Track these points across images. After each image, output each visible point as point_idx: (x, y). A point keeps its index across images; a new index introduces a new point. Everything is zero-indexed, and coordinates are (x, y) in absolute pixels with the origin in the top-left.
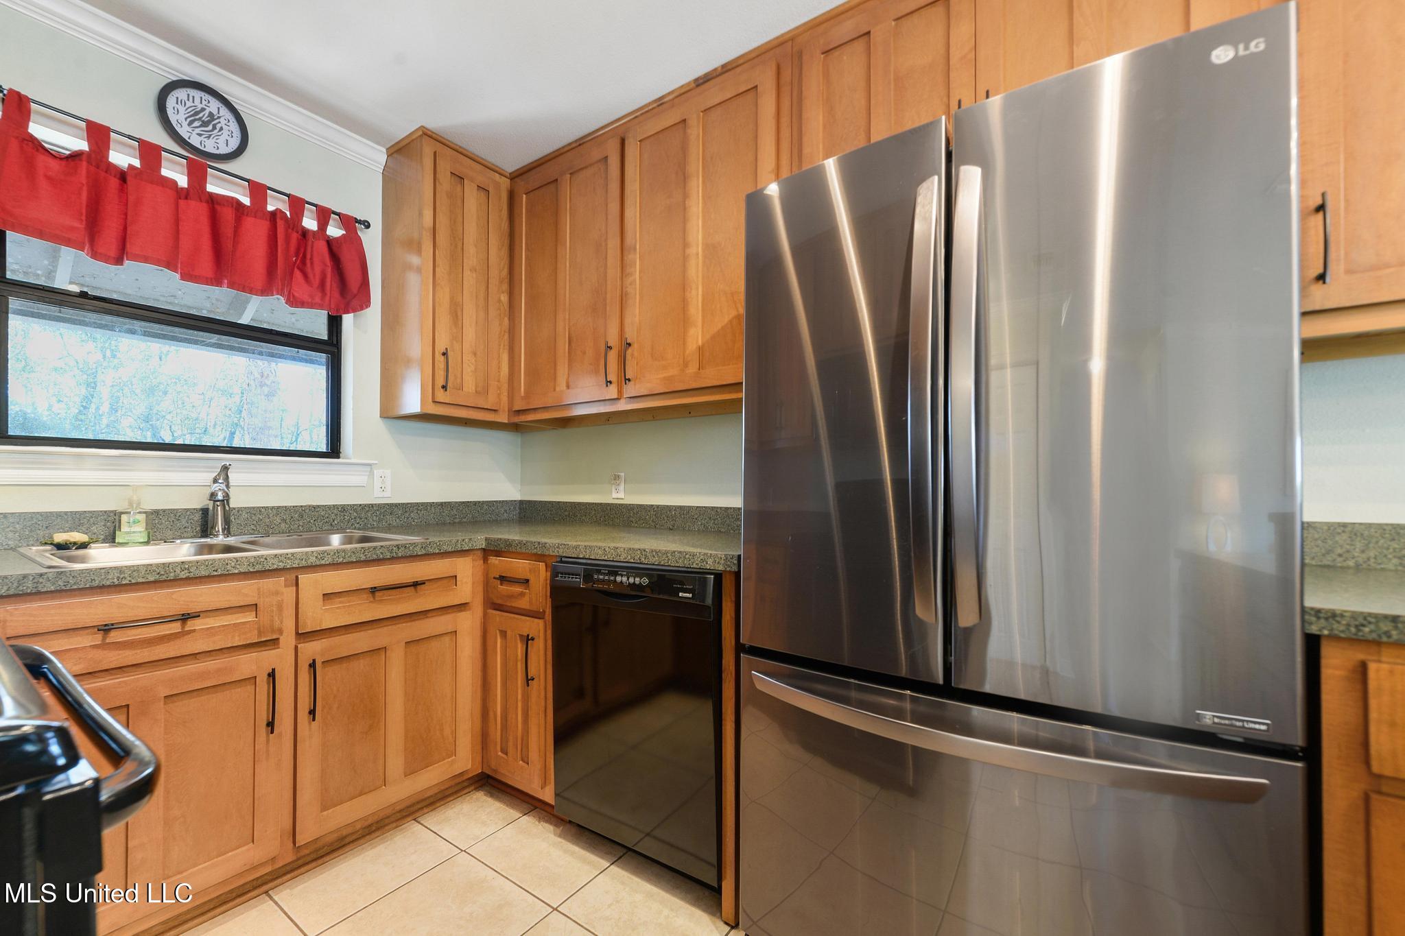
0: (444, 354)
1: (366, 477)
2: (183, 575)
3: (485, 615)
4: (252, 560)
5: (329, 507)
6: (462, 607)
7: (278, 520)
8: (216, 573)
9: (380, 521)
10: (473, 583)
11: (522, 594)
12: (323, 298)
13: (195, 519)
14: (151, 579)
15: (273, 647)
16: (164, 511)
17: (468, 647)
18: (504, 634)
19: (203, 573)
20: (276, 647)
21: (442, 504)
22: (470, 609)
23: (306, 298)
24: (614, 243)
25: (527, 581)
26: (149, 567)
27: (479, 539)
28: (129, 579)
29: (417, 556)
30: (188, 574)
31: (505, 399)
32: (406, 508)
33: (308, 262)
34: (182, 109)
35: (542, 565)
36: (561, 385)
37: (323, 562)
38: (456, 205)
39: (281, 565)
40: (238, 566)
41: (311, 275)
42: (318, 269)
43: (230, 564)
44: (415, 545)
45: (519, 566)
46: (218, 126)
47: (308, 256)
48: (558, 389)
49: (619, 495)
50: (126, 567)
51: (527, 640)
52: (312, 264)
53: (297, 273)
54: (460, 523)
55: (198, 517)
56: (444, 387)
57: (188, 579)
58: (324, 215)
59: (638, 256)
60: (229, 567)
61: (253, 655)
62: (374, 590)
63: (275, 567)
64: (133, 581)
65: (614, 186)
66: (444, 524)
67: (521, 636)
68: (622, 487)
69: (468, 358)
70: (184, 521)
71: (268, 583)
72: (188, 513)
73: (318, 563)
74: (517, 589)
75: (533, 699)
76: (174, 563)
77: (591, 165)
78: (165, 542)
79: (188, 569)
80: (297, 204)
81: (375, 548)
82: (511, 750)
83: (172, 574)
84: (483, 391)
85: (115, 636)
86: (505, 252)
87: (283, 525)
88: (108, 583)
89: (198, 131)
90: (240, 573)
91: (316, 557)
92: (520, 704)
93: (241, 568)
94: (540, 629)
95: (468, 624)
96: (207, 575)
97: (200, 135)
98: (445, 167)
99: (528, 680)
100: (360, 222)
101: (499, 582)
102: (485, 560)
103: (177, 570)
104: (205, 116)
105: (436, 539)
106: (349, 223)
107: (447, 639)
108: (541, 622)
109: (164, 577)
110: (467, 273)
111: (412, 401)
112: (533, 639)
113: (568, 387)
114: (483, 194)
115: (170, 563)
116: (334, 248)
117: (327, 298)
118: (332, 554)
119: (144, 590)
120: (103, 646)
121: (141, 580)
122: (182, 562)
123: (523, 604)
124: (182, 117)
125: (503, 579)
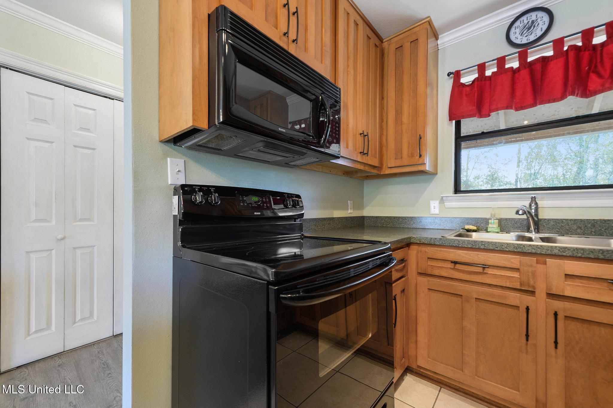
2: (482, 247)
4: (516, 246)
8: (497, 249)
13: (524, 223)
14: (470, 246)
15: (531, 295)
16: (509, 219)
19: (491, 248)
20: (533, 295)
26: (469, 241)
28: (461, 245)
30: (484, 247)
34: (517, 31)
37: (564, 254)
39: (534, 251)
40: (508, 247)
43: (504, 245)
46: (536, 24)
50: (461, 240)
52: (602, 64)
57: (484, 249)
60: (503, 247)
61: (518, 295)
63: (530, 251)
64: (463, 246)
71: (526, 259)
72: (521, 220)
73: (560, 254)
76: (478, 241)
78: (506, 233)
79: (484, 245)
83: (477, 246)
85: (458, 266)
88: (455, 245)
90: (509, 251)
91: (559, 250)
93: (510, 249)
96: (493, 249)
97: (526, 36)
103: (479, 244)
104: (529, 25)
109: (474, 247)
115: (477, 241)
118: (572, 250)
119: (467, 250)
120: (454, 269)
121: (466, 246)
122: (482, 241)
124: (517, 34)
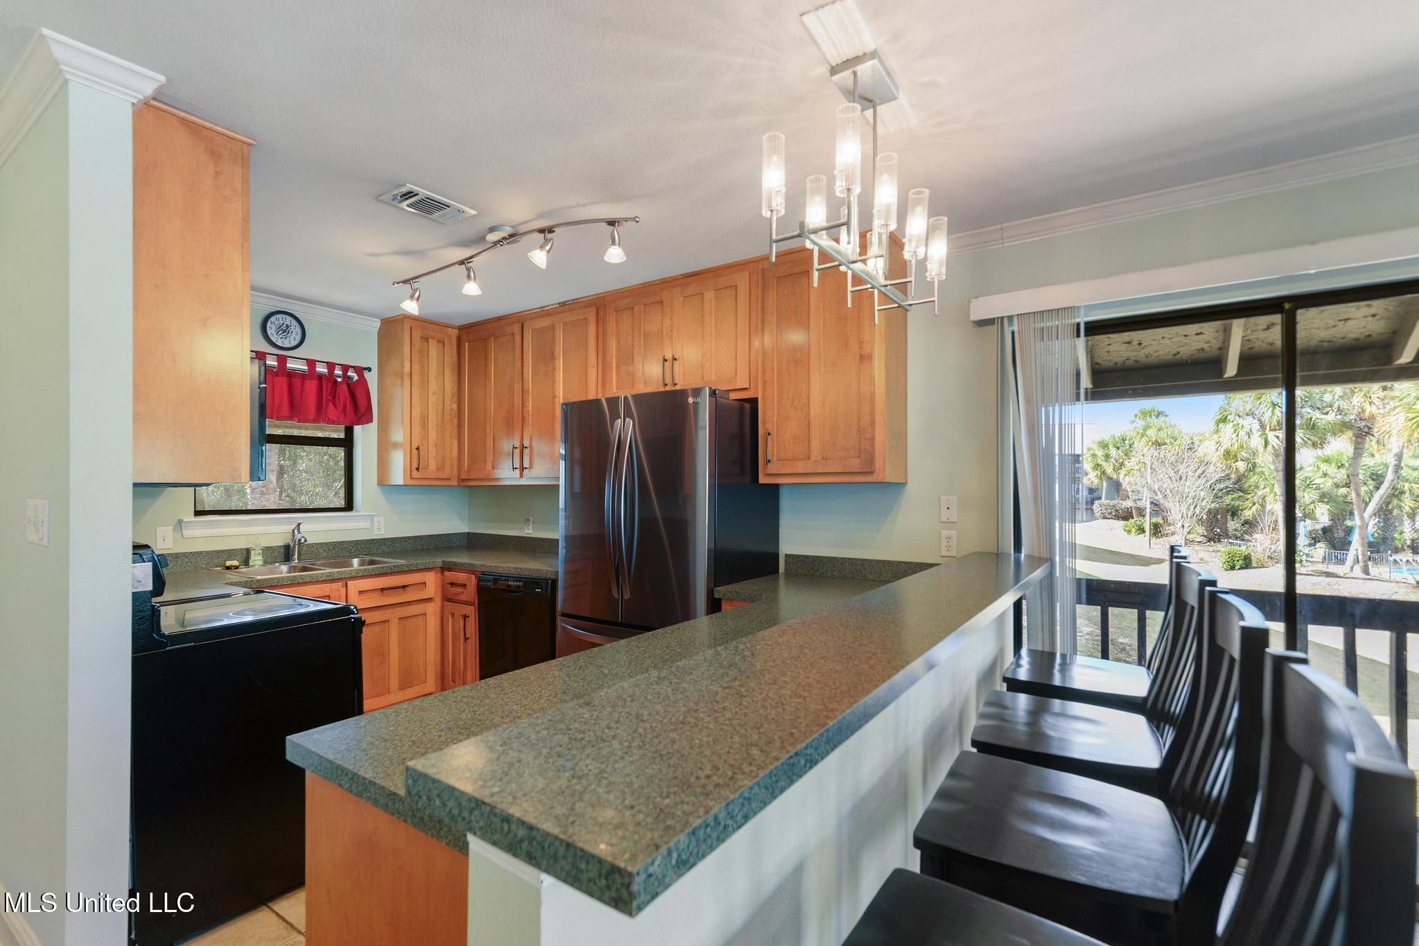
0: (417, 449)
1: (369, 523)
2: (301, 581)
3: (442, 605)
5: (349, 542)
6: (429, 600)
7: (322, 551)
8: (313, 580)
9: (377, 550)
10: (436, 587)
11: (463, 593)
12: (344, 418)
16: (268, 547)
17: (433, 623)
18: (453, 615)
19: (309, 580)
21: (415, 537)
22: (433, 601)
23: (335, 418)
24: (517, 386)
25: (465, 585)
27: (439, 561)
29: (405, 571)
31: (455, 470)
32: (393, 541)
33: (337, 398)
34: (273, 327)
35: (473, 577)
36: (489, 467)
37: (355, 575)
38: (424, 354)
39: (340, 576)
41: (338, 405)
42: (342, 401)
44: (403, 565)
45: (461, 577)
46: (290, 331)
47: (337, 395)
48: (487, 468)
49: (529, 532)
51: (465, 617)
52: (339, 399)
53: (330, 404)
54: (428, 549)
55: (282, 550)
56: (418, 469)
58: (345, 368)
59: (530, 396)
62: (382, 590)
65: (518, 353)
66: (417, 550)
67: (462, 615)
68: (531, 526)
69: (432, 448)
70: (276, 553)
71: (334, 585)
72: (279, 548)
74: (460, 590)
75: (469, 649)
77: (505, 335)
78: (270, 564)
80: (331, 366)
81: (383, 567)
82: (457, 680)
84: (441, 468)
86: (455, 376)
87: (324, 554)
89: (281, 336)
91: (350, 572)
92: (462, 654)
94: (471, 611)
95: (433, 610)
97: (282, 338)
98: (417, 334)
99: (466, 639)
100: (365, 369)
101: (450, 586)
102: (442, 574)
104: (284, 327)
105: (415, 562)
106: (360, 370)
107: (420, 618)
108: (473, 607)
110: (431, 396)
111: (398, 475)
112: (468, 617)
113: (493, 468)
114: (441, 345)
116: (352, 388)
117: (347, 418)
118: (356, 570)
123: (464, 598)
124: (273, 330)
125: (452, 584)
